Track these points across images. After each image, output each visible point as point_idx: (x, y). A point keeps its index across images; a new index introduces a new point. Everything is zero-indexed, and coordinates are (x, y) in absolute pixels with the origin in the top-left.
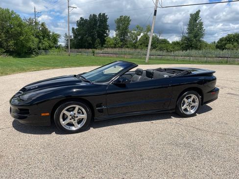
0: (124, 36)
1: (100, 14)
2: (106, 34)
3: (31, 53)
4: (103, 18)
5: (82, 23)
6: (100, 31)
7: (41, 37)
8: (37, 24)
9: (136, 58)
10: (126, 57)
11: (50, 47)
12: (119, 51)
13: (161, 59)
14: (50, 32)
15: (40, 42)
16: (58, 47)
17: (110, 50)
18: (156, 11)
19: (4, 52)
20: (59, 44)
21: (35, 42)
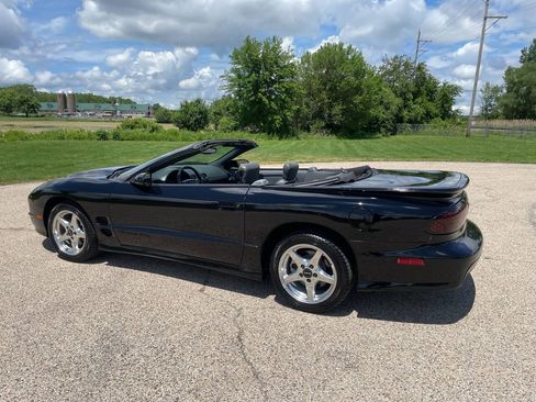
3: (377, 130)
7: (410, 96)
8: (408, 67)
11: (428, 116)
14: (437, 82)
15: (405, 107)
16: (452, 117)
19: (323, 128)
20: (454, 108)
21: (393, 108)
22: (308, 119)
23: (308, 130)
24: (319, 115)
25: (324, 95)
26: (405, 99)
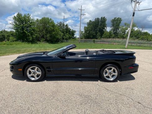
0: (116, 30)
1: (102, 17)
2: (105, 29)
3: (59, 41)
4: (103, 20)
5: (90, 23)
6: (101, 28)
7: (65, 33)
8: (64, 25)
9: (121, 45)
10: (114, 44)
11: (70, 38)
12: (111, 40)
13: (140, 46)
14: (70, 30)
15: (64, 35)
16: (75, 38)
17: (105, 40)
18: (134, 13)
19: (44, 41)
20: (75, 36)
21: (61, 35)
22: (39, 38)
23: (40, 41)
24: (43, 37)
25: (44, 31)
26: (64, 34)
